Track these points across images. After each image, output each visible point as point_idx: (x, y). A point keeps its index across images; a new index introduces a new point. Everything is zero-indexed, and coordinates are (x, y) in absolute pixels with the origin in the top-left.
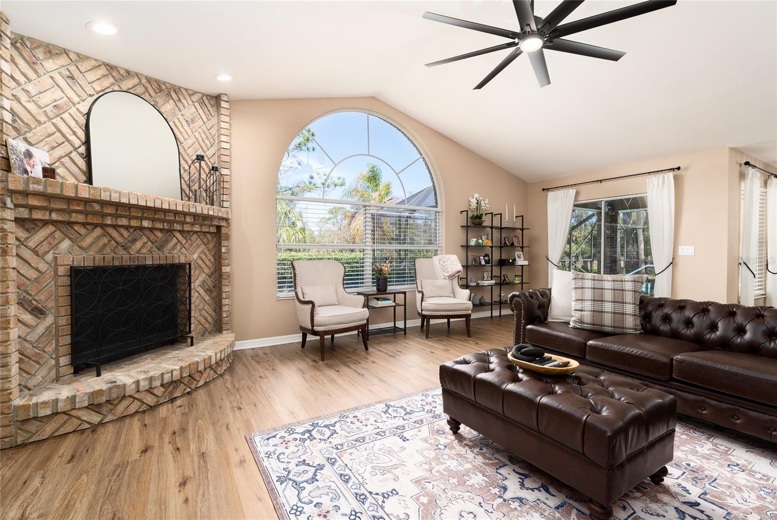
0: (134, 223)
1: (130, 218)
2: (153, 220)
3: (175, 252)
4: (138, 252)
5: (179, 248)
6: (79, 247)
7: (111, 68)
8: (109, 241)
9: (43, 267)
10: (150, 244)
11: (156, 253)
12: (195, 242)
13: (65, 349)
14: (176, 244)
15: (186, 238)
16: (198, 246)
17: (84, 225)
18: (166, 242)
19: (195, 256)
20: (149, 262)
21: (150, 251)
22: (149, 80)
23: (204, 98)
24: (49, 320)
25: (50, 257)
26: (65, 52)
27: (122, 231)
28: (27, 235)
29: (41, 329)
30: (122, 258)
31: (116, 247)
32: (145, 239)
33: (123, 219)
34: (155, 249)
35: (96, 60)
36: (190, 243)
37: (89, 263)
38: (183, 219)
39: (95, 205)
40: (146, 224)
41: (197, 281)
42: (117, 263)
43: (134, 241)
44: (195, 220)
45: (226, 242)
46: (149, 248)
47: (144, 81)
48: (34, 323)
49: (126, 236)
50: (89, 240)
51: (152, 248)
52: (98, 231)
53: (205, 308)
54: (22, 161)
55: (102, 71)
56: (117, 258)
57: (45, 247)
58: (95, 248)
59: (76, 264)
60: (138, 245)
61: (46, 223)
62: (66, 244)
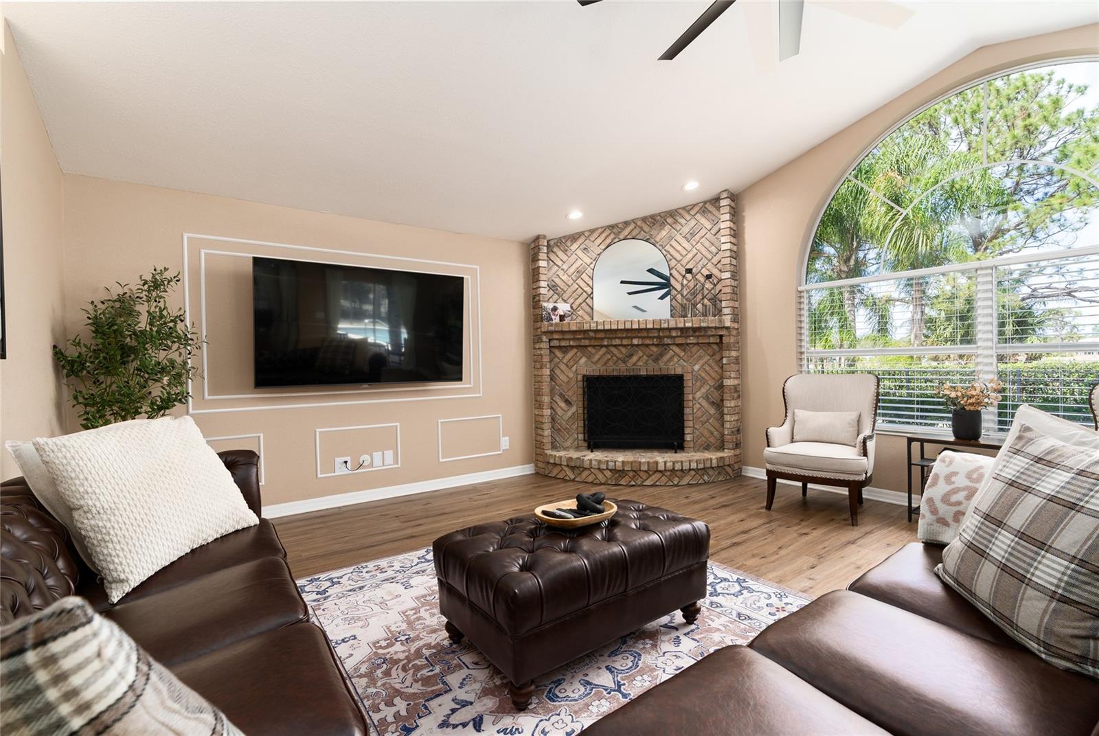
0: (625, 342)
1: (621, 338)
2: (642, 338)
3: (672, 363)
4: (634, 364)
5: (676, 360)
6: (592, 362)
7: (612, 227)
8: (612, 357)
9: (571, 375)
10: (645, 357)
11: (651, 364)
12: (696, 353)
13: (581, 429)
14: (673, 356)
15: (684, 351)
16: (700, 358)
17: (594, 346)
18: (662, 355)
19: (696, 368)
20: (643, 373)
21: (646, 363)
22: (644, 219)
23: (708, 205)
24: (574, 409)
25: (574, 368)
26: (582, 233)
27: (621, 348)
28: (563, 355)
29: (569, 414)
30: (621, 369)
31: (617, 361)
32: (640, 353)
33: (617, 340)
34: (650, 361)
35: (602, 228)
36: (690, 354)
37: (597, 373)
38: (668, 334)
39: (590, 333)
40: (635, 341)
41: (699, 392)
42: (616, 373)
43: (631, 356)
44: (682, 333)
45: (727, 352)
46: (644, 361)
47: (639, 223)
48: (566, 410)
49: (624, 353)
50: (597, 357)
51: (647, 361)
52: (604, 350)
53: (711, 421)
54: (549, 314)
55: (608, 232)
56: (616, 369)
57: (572, 363)
58: (602, 362)
59: (588, 374)
60: (635, 359)
61: (572, 347)
62: (583, 360)
